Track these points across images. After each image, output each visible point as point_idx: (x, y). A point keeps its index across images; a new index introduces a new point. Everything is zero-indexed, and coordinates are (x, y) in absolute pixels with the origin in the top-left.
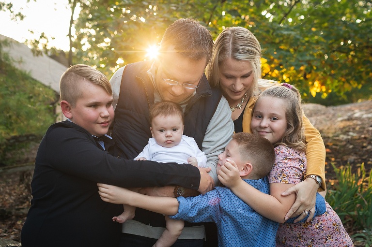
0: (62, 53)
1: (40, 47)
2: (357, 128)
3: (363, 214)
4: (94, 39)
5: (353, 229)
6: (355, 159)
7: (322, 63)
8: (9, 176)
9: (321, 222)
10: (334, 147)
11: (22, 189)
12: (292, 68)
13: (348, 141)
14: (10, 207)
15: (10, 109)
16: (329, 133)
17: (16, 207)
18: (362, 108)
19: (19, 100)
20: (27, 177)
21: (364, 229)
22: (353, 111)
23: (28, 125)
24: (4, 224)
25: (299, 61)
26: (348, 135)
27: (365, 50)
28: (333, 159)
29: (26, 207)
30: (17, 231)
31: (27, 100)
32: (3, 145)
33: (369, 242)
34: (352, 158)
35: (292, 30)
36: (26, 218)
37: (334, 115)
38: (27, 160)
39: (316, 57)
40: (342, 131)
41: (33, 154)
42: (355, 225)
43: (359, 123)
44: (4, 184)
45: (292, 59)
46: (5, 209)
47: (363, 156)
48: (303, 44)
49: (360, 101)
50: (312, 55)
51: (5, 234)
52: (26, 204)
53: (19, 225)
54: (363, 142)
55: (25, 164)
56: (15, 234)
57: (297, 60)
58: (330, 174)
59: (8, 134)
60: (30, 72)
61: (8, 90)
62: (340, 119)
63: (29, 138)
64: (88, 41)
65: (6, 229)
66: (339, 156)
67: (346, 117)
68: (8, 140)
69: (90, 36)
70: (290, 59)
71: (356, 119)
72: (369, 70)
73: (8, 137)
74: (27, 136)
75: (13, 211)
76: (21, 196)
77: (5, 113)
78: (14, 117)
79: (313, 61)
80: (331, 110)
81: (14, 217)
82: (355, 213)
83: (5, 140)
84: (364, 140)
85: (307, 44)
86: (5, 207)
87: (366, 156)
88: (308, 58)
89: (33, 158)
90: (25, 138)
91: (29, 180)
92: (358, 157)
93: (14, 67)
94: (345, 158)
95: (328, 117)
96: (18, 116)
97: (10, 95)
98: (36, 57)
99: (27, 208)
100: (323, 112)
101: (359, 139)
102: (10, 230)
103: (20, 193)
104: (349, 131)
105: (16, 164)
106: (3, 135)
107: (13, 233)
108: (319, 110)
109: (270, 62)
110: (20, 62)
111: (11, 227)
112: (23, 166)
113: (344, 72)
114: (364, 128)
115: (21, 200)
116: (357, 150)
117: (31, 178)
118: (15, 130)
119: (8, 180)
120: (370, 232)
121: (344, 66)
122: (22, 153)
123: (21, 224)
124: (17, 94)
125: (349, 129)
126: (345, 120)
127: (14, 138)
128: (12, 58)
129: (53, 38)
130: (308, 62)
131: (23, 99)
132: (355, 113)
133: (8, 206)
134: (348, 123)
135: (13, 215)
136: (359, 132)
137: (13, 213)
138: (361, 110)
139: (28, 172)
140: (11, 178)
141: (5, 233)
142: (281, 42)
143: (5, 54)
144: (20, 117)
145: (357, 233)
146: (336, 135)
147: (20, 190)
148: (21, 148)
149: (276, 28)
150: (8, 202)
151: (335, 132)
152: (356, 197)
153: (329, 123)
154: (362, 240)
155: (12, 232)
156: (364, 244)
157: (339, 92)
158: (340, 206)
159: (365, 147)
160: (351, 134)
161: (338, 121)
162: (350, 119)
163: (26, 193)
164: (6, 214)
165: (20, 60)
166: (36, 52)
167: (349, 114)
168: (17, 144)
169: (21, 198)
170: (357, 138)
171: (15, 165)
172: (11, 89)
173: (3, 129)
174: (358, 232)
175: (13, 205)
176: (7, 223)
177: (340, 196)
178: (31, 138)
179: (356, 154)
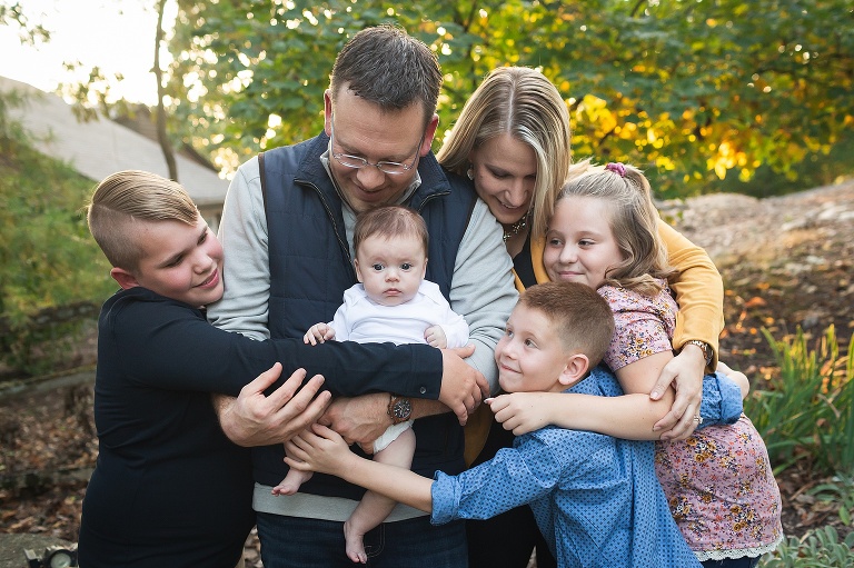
0: (142, 109)
1: (92, 101)
2: (827, 246)
3: (832, 440)
4: (213, 74)
5: (811, 476)
6: (820, 318)
7: (732, 99)
8: (40, 398)
9: (734, 455)
10: (772, 292)
11: (72, 427)
12: (665, 116)
13: (806, 278)
14: (46, 467)
15: (33, 247)
16: (760, 260)
17: (62, 468)
18: (843, 197)
19: (51, 227)
20: (80, 398)
21: (835, 475)
22: (819, 205)
23: (75, 282)
24: (36, 506)
25: (680, 99)
26: (805, 263)
27: (835, 64)
28: (770, 321)
29: (83, 465)
30: (66, 519)
31: (70, 227)
32: (23, 330)
33: (848, 503)
34: (813, 316)
35: (661, 29)
36: (84, 491)
37: (775, 218)
38: (78, 361)
39: (718, 88)
40: (790, 255)
41: (91, 347)
42: (817, 466)
43: (831, 232)
44: (31, 419)
45: (663, 97)
46: (36, 472)
47: (838, 309)
48: (688, 59)
49: (839, 180)
50: (709, 84)
51: (41, 528)
52: (82, 460)
53: (68, 506)
54: (839, 278)
55: (73, 371)
56: (62, 526)
57: (675, 95)
58: (764, 356)
59: (33, 303)
60: (72, 161)
61: (25, 204)
62: (786, 227)
63: (78, 310)
64: (200, 78)
65: (43, 516)
66: (784, 313)
67: (801, 222)
68: (34, 318)
69: (205, 66)
70: (658, 96)
71: (825, 224)
72: (844, 109)
73: (34, 311)
74: (76, 308)
75: (56, 477)
76: (71, 442)
77: (23, 256)
78: (43, 266)
79: (712, 96)
80: (768, 205)
81: (57, 490)
82: (814, 439)
83: (26, 319)
84: (843, 273)
85: (696, 58)
86: (36, 468)
87: (847, 309)
88: (700, 90)
89: (91, 356)
90: (71, 312)
91: (86, 406)
92: (828, 313)
93: (37, 152)
94: (798, 315)
95: (761, 223)
96: (52, 262)
97: (31, 216)
98: (84, 125)
99: (86, 468)
100: (749, 213)
101: (831, 270)
102: (52, 519)
103: (66, 435)
104: (806, 255)
105: (55, 370)
106: (22, 308)
107: (57, 525)
108: (740, 209)
109: (614, 105)
110: (50, 139)
111: (52, 511)
112: (70, 375)
113: (785, 118)
114: (842, 245)
115: (71, 450)
116: (826, 296)
117: (91, 400)
118: (48, 296)
119: (38, 409)
120: (850, 480)
121: (786, 105)
122: (68, 347)
123: (76, 505)
124: (47, 211)
125: (808, 248)
126: (799, 229)
127: (47, 312)
128: (30, 132)
129: (120, 78)
130: (702, 101)
131: (61, 222)
132: (823, 211)
133: (42, 465)
134: (806, 235)
135: (55, 486)
136: (832, 255)
137: (56, 481)
138: (838, 203)
139: (82, 388)
140: (44, 404)
141: (40, 524)
142: (637, 57)
143: (14, 123)
144: (57, 265)
145: (819, 484)
146: (777, 264)
147: (67, 430)
148: (63, 335)
149: (624, 25)
150: (42, 457)
151: (775, 258)
152: (816, 403)
153: (762, 239)
154: (832, 498)
155: (55, 522)
156: (837, 508)
157: (780, 164)
158: (780, 425)
159: (844, 288)
160: (812, 259)
161: (783, 232)
162: (810, 225)
163: (80, 435)
164: (40, 483)
165: (48, 135)
166: (83, 114)
167: (811, 213)
168: (53, 325)
169: (70, 446)
170: (826, 268)
171: (52, 373)
172: (33, 202)
173: (22, 293)
174: (822, 481)
175: (55, 462)
176: (43, 503)
177: (780, 403)
178: (83, 310)
179: (822, 305)
